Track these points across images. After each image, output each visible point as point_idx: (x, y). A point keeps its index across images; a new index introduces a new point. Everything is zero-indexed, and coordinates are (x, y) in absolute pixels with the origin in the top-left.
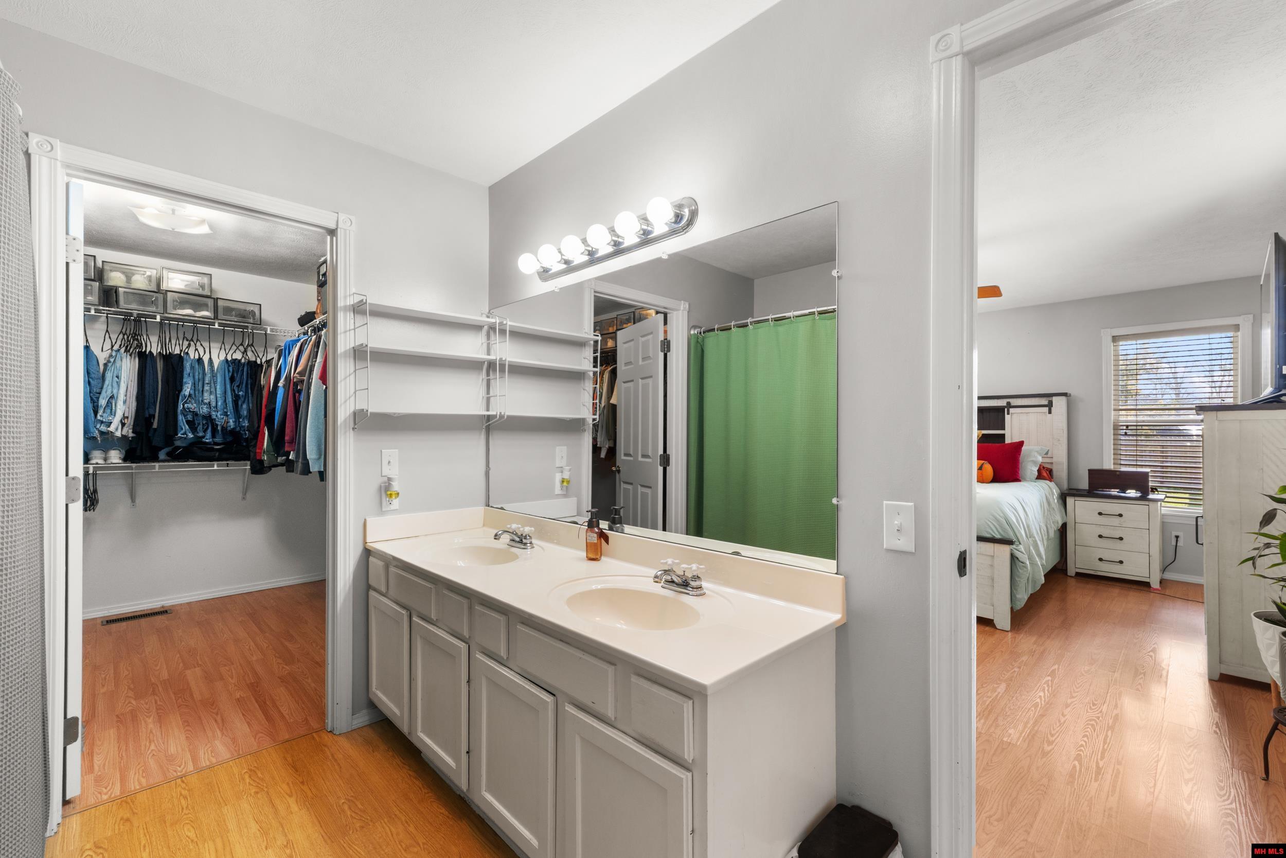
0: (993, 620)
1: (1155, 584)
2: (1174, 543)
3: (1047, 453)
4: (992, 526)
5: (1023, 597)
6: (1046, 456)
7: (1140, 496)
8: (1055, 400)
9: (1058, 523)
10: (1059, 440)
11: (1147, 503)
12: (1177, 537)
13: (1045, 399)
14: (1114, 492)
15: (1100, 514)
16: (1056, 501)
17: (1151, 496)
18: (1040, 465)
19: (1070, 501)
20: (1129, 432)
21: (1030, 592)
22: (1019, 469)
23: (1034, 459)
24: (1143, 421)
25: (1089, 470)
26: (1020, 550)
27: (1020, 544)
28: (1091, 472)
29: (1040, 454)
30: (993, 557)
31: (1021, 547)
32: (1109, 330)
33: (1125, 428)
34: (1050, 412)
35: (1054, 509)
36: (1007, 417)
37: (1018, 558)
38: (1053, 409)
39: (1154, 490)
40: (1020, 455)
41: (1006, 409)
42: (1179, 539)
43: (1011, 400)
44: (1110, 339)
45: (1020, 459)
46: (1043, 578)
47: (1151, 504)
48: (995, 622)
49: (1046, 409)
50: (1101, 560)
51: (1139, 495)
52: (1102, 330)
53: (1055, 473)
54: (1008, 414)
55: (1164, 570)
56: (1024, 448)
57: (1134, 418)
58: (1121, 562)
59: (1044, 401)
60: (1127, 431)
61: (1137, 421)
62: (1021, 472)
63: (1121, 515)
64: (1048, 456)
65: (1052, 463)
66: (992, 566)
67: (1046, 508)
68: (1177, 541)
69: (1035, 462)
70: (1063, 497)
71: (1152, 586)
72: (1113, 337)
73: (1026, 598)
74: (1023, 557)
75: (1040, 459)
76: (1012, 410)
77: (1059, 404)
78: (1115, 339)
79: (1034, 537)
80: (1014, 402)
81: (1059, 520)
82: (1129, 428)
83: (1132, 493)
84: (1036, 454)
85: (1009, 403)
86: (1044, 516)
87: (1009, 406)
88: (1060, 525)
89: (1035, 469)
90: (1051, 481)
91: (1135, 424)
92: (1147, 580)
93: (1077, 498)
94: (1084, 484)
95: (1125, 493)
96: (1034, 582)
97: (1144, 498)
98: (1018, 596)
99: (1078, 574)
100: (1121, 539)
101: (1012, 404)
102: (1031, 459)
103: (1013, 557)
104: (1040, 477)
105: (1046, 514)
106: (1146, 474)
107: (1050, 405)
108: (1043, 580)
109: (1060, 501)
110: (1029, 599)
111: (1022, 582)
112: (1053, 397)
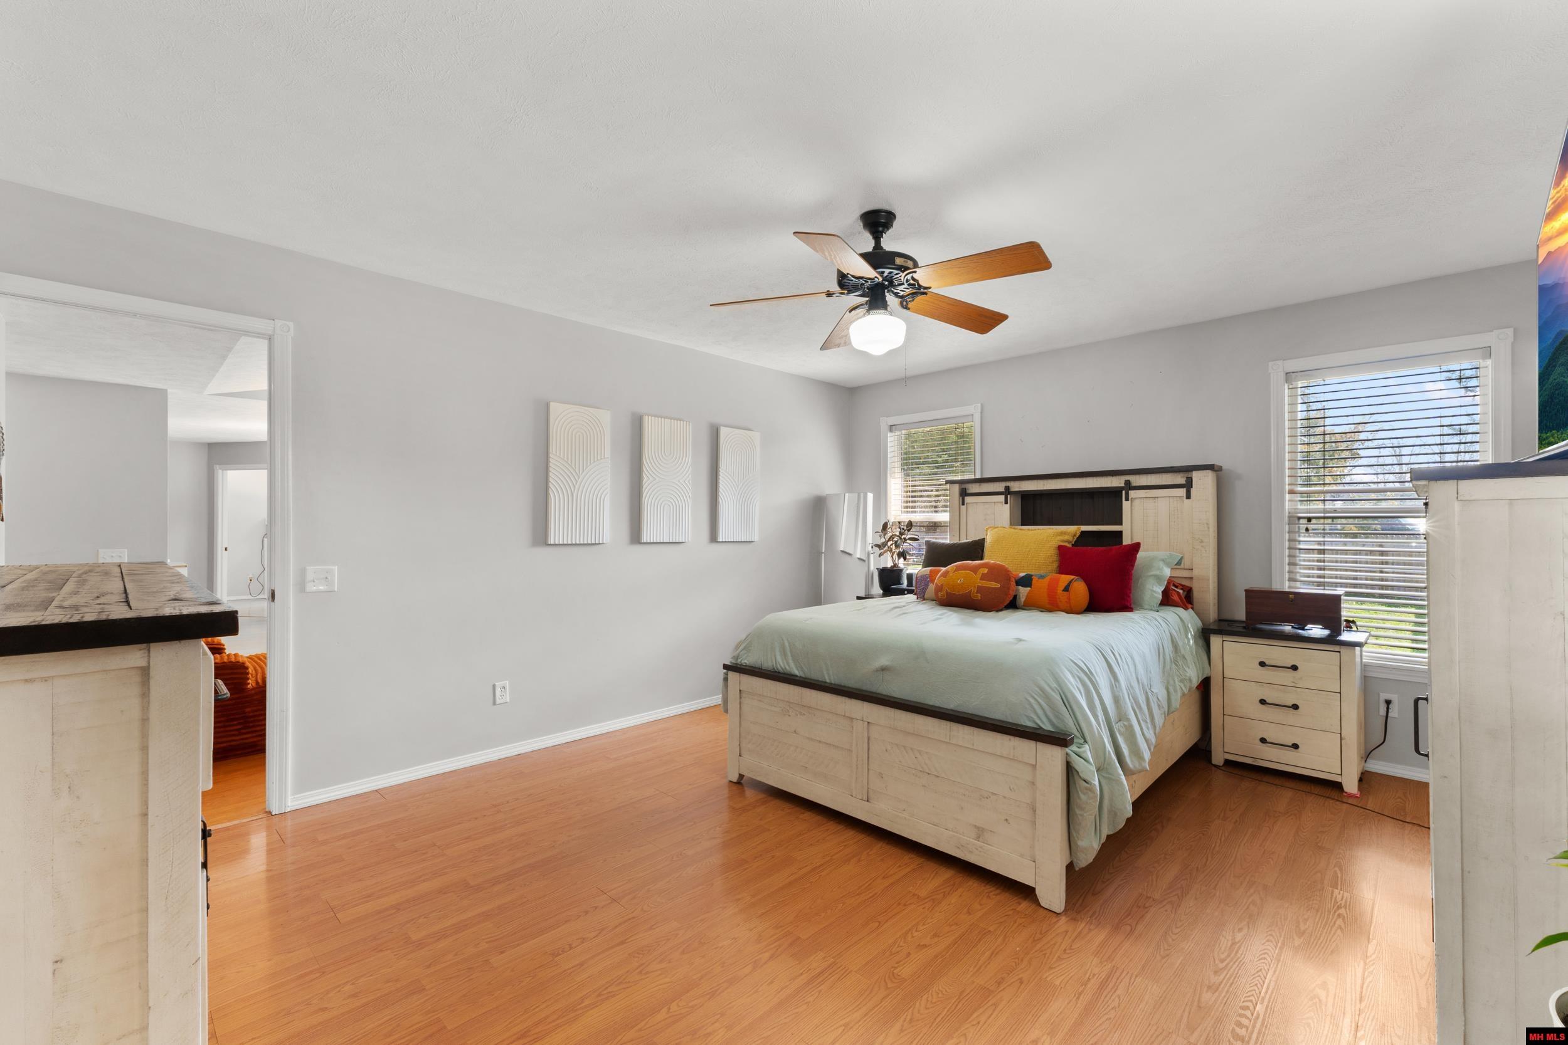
0: (1035, 888)
1: (1351, 785)
2: (1383, 712)
3: (1179, 563)
4: (1036, 707)
5: (1090, 845)
6: (1176, 567)
7: (1329, 636)
8: (1196, 476)
9: (1190, 680)
10: (1202, 542)
11: (1337, 648)
12: (1388, 702)
13: (1182, 474)
14: (1287, 628)
15: (1262, 664)
16: (1191, 642)
17: (1345, 636)
18: (1169, 582)
19: (1216, 641)
21: (1106, 831)
22: (1130, 589)
23: (1157, 573)
24: (1335, 511)
25: (1246, 590)
26: (1083, 755)
27: (1085, 741)
28: (1250, 594)
29: (1167, 564)
30: (1034, 766)
31: (1087, 750)
32: (1280, 363)
33: (1305, 521)
34: (1188, 497)
35: (1184, 657)
36: (1126, 505)
37: (1078, 772)
38: (1193, 491)
39: (1350, 624)
40: (1133, 566)
41: (1124, 492)
42: (1391, 706)
43: (1132, 478)
44: (1282, 376)
45: (1134, 572)
46: (1130, 808)
47: (1344, 650)
48: (1037, 892)
49: (1182, 492)
50: (1263, 740)
51: (1326, 632)
52: (1271, 364)
53: (1196, 594)
54: (1127, 499)
55: (1367, 756)
56: (1141, 555)
57: (1320, 506)
58: (1295, 746)
59: (1180, 479)
61: (1325, 511)
62: (1135, 594)
63: (1294, 668)
64: (1182, 566)
65: (1191, 578)
66: (1033, 783)
67: (1168, 657)
68: (1388, 709)
69: (1158, 578)
70: (1205, 635)
71: (1346, 789)
72: (1287, 373)
73: (1096, 846)
74: (1087, 769)
75: (1167, 572)
76: (1132, 493)
77: (1204, 483)
78: (1289, 377)
79: (1128, 720)
80: (1136, 480)
81: (1194, 676)
83: (1316, 631)
84: (1161, 564)
85: (1128, 483)
86: (1164, 672)
87: (1129, 486)
88: (1196, 682)
89: (1159, 590)
90: (1186, 608)
91: (1322, 515)
92: (1338, 779)
93: (1226, 638)
94: (1240, 613)
95: (1303, 629)
96: (1113, 813)
97: (1332, 640)
98: (1080, 843)
99: (1228, 763)
100: (1295, 707)
101: (1134, 484)
102: (1152, 573)
103: (1070, 769)
104: (1167, 600)
105: (1168, 667)
106: (1337, 599)
107: (1188, 485)
108: (1129, 812)
109: (1201, 642)
110: (1103, 847)
111: (1087, 815)
112: (1194, 472)
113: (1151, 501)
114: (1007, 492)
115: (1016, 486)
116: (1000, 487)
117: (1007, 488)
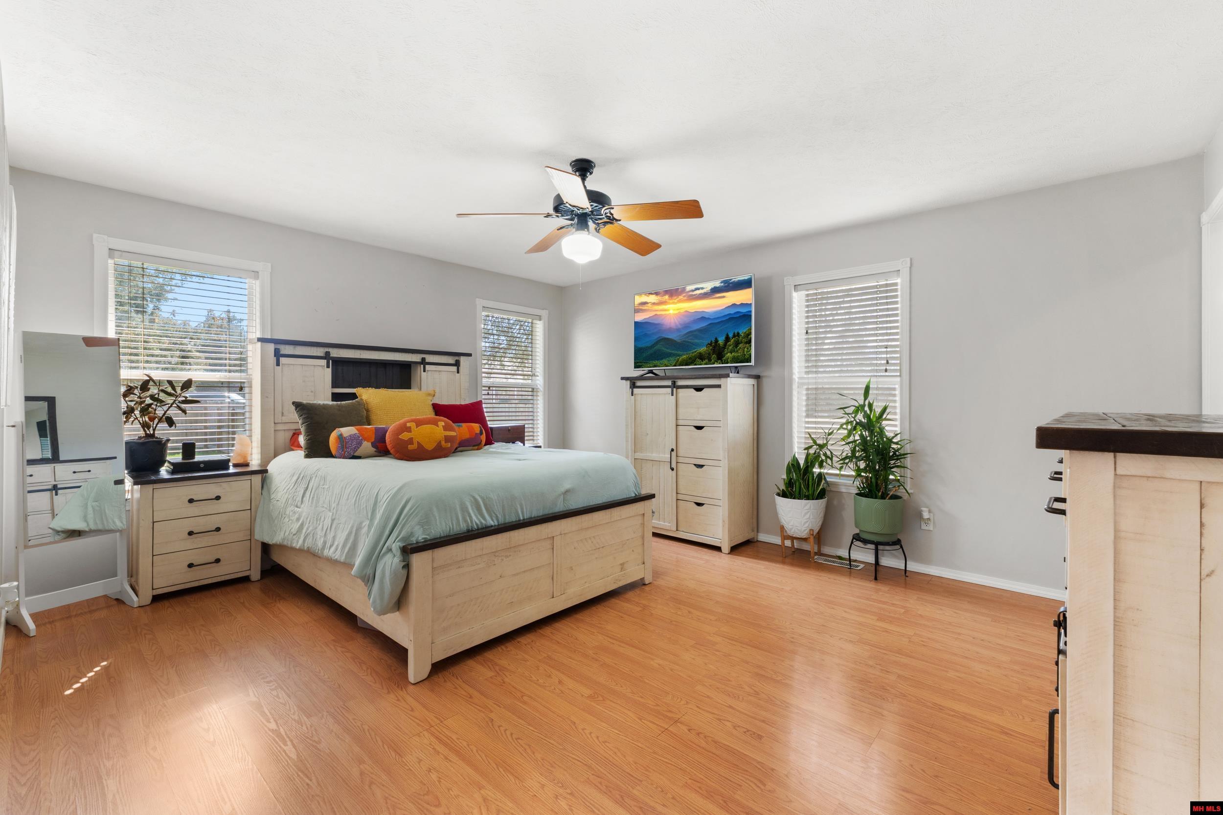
8: (463, 359)
13: (452, 357)
20: (490, 392)
33: (487, 389)
34: (458, 372)
36: (423, 375)
38: (461, 368)
41: (422, 366)
43: (426, 357)
49: (455, 368)
54: (424, 371)
59: (451, 360)
60: (489, 391)
66: (643, 524)
72: (483, 307)
76: (427, 367)
77: (467, 365)
80: (430, 358)
82: (491, 389)
85: (423, 359)
87: (423, 362)
107: (457, 364)
112: (461, 357)
113: (437, 373)
114: (327, 356)
115: (335, 353)
116: (320, 352)
117: (328, 353)
